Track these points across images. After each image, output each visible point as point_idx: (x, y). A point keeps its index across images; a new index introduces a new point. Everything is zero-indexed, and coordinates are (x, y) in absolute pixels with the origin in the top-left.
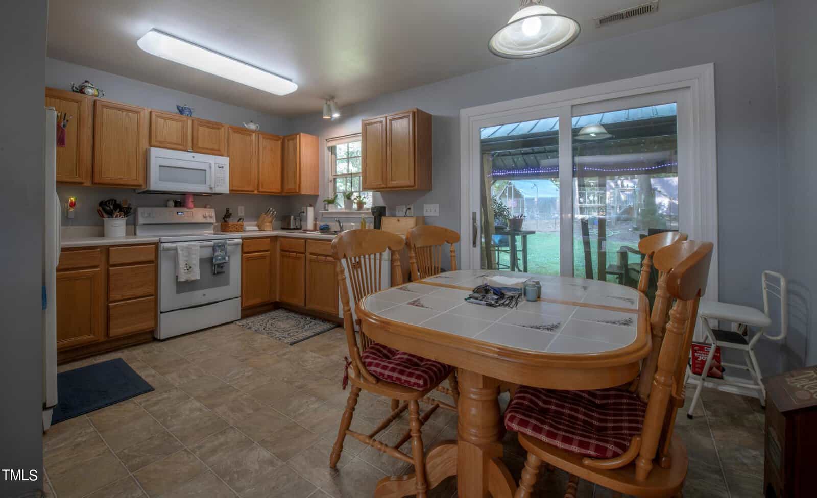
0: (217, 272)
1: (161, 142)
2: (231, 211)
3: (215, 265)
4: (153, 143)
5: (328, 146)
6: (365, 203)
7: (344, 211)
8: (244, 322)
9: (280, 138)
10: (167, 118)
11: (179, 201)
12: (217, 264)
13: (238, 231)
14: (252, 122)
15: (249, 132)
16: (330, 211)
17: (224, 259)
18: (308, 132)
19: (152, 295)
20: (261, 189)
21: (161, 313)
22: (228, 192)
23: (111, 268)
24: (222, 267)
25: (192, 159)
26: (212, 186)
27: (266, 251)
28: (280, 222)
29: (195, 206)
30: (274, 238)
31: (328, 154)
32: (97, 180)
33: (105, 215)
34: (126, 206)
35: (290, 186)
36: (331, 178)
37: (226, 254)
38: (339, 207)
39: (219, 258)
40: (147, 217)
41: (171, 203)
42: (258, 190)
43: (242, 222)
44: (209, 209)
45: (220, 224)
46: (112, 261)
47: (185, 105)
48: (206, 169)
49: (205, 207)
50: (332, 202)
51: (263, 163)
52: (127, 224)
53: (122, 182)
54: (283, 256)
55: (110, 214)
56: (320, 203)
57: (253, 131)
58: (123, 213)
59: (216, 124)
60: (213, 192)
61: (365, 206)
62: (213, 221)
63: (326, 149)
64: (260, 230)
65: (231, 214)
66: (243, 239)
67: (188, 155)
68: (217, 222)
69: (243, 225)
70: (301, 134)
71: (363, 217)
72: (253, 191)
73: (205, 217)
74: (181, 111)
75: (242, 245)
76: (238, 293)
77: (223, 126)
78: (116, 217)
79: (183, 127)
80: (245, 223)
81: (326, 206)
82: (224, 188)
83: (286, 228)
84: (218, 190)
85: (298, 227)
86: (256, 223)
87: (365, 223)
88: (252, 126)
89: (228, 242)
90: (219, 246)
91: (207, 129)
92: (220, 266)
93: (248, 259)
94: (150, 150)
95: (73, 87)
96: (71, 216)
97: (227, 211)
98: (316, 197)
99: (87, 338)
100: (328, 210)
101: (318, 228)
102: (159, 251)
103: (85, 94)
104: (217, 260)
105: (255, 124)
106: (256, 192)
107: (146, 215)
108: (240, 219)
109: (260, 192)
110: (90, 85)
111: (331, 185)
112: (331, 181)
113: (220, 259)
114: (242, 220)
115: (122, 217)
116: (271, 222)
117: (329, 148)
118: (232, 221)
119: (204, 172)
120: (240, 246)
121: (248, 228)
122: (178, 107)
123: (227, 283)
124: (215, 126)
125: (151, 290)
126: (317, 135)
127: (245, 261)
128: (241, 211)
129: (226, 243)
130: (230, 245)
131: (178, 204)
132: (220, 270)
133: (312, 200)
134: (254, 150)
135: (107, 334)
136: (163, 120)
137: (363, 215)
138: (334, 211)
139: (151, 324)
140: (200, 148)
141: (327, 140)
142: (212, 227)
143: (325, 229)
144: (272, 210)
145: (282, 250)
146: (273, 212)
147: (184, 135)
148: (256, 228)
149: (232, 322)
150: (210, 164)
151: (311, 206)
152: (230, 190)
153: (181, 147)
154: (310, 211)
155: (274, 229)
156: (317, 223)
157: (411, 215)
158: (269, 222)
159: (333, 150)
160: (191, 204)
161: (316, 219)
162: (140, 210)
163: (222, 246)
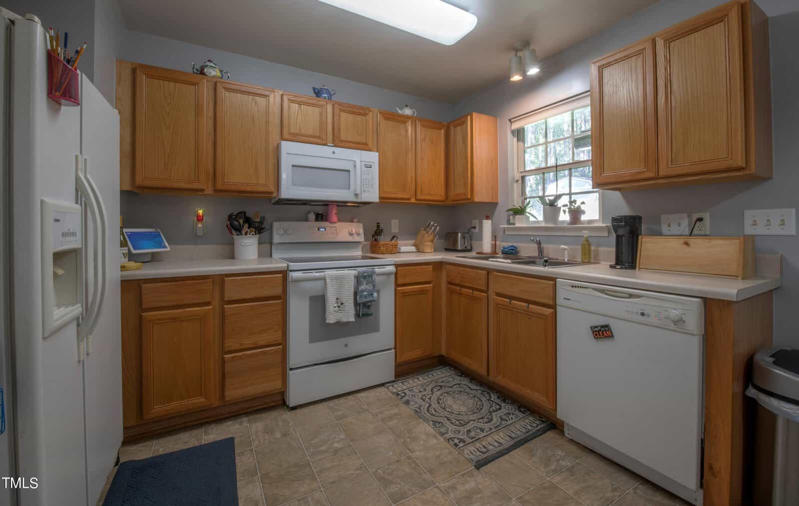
0: (362, 315)
1: (295, 135)
2: (382, 226)
3: (360, 304)
4: (286, 135)
5: (512, 129)
6: (583, 212)
7: (543, 225)
8: (399, 386)
9: (444, 125)
10: (301, 102)
11: (320, 214)
12: (363, 303)
13: (391, 253)
14: (407, 106)
15: (403, 119)
16: (517, 225)
17: (372, 295)
18: (482, 112)
19: (280, 344)
20: (419, 197)
21: (291, 369)
22: (378, 201)
23: (226, 306)
24: (369, 307)
25: (333, 156)
26: (358, 192)
27: (429, 283)
28: (443, 241)
29: (340, 221)
30: (439, 266)
31: (512, 141)
32: (219, 186)
33: (233, 232)
34: (258, 220)
35: (458, 190)
36: (518, 176)
37: (374, 288)
38: (532, 219)
39: (366, 293)
40: (282, 235)
41: (312, 216)
42: (416, 197)
43: (396, 241)
44: (357, 224)
45: (369, 243)
46: (228, 296)
47: (323, 86)
48: (350, 170)
49: (352, 222)
50: (520, 211)
51: (422, 159)
52: (260, 243)
53: (249, 189)
54: (451, 292)
55: (239, 230)
56: (501, 213)
57: (408, 117)
58: (254, 230)
59: (362, 108)
60: (359, 200)
61: (583, 218)
62: (361, 239)
63: (509, 135)
64: (419, 251)
65: (382, 230)
66: (397, 266)
67: (327, 151)
68: (366, 240)
69: (397, 245)
70: (475, 115)
71: (585, 236)
72: (409, 199)
73: (351, 234)
74: (318, 93)
75: (396, 274)
76: (392, 344)
77: (370, 111)
78: (246, 234)
79: (321, 114)
80: (400, 242)
81: (511, 217)
82: (373, 195)
83: (452, 249)
84: (365, 197)
85: (469, 248)
86: (412, 242)
87: (589, 245)
88: (408, 112)
89: (377, 270)
90: (365, 277)
91: (351, 116)
92: (366, 305)
93: (405, 295)
94: (280, 143)
95: (194, 68)
96: (200, 233)
97: (378, 226)
98: (493, 205)
99: (198, 401)
100: (514, 224)
101: (499, 250)
102: (288, 283)
103: (206, 75)
104: (361, 297)
105: (411, 108)
106: (413, 200)
107: (282, 232)
108: (394, 237)
109: (418, 200)
110: (212, 64)
111: (517, 188)
112: (517, 181)
113: (365, 296)
114: (396, 238)
115: (253, 235)
116: (432, 241)
117: (513, 132)
118: (383, 240)
119: (347, 173)
120: (393, 276)
121: (403, 249)
122: (314, 89)
123: (375, 328)
124: (361, 112)
125: (278, 336)
126: (496, 117)
127: (400, 297)
128: (395, 226)
129: (374, 273)
130: (379, 275)
131: (320, 217)
132: (366, 310)
133: (488, 209)
134: (410, 143)
135: (223, 396)
136: (297, 105)
137: (586, 232)
138: (525, 225)
139: (277, 385)
140: (342, 141)
141: (510, 120)
142: (361, 246)
143: (511, 253)
144: (433, 225)
145: (450, 283)
146: (435, 228)
147: (322, 125)
148: (413, 249)
149: (383, 385)
150: (355, 162)
151: (487, 218)
152: (380, 198)
153: (318, 139)
154: (487, 225)
155: (436, 250)
156: (497, 243)
157: (702, 233)
158: (430, 241)
159: (520, 134)
160: (334, 218)
161: (495, 238)
162: (276, 225)
163: (369, 277)
